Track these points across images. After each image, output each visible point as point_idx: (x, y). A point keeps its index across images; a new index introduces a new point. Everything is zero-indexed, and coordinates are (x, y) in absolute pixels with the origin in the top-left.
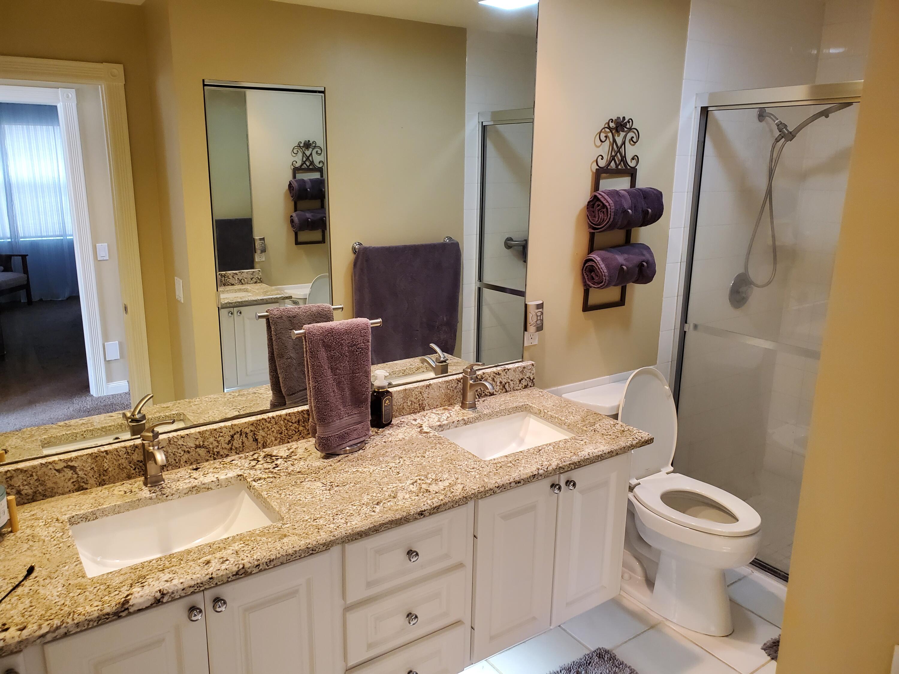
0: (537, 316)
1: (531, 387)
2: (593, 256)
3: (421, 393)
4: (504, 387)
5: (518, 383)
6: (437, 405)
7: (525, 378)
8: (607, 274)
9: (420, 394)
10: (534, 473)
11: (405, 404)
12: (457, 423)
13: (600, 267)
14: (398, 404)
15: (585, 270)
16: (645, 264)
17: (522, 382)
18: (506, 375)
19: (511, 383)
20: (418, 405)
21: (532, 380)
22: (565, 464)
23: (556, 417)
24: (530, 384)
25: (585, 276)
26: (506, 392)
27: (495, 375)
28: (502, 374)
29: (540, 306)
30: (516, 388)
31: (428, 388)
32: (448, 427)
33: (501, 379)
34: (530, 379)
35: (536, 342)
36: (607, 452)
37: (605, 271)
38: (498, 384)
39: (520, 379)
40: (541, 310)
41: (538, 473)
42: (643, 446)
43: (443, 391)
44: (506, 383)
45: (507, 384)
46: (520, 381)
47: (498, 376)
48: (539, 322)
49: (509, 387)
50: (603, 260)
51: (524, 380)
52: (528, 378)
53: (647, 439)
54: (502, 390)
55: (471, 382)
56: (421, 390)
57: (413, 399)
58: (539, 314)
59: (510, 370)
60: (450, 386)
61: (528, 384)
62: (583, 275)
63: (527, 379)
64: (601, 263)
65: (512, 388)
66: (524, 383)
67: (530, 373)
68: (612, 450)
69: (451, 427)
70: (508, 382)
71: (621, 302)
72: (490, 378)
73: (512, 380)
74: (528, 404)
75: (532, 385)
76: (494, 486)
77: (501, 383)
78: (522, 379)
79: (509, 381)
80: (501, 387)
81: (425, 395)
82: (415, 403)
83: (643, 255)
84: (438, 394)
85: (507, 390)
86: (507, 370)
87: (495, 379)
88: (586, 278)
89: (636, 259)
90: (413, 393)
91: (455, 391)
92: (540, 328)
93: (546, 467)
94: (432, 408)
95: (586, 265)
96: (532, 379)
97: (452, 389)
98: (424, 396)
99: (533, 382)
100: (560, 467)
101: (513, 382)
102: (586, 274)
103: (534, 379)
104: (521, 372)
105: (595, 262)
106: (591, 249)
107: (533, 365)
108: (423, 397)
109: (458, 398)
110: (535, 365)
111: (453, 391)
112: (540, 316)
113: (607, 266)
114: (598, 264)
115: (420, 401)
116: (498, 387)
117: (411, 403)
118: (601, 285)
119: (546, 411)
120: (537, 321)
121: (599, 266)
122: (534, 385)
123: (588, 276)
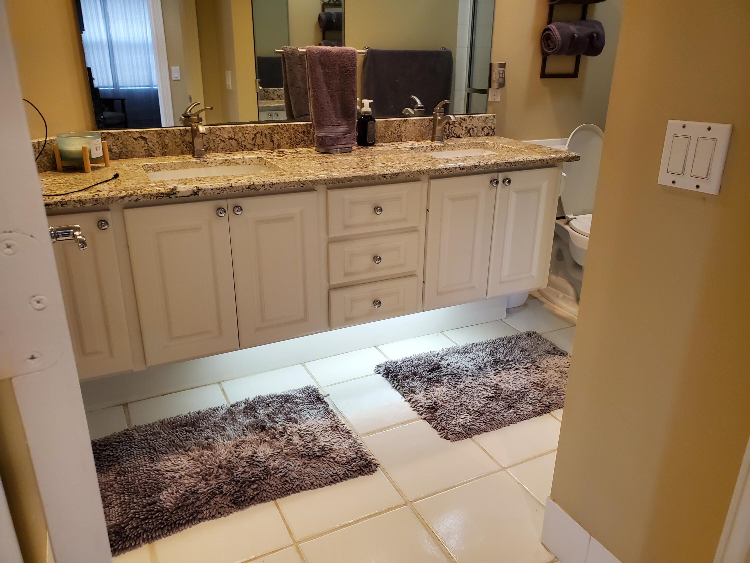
0: (500, 74)
1: (492, 135)
2: (551, 26)
3: (399, 126)
4: (469, 131)
5: (481, 130)
6: (412, 139)
7: (487, 127)
8: (560, 40)
9: (399, 127)
10: (476, 164)
11: (386, 133)
12: (426, 148)
13: (555, 34)
14: (381, 132)
15: (543, 39)
16: (595, 35)
17: (484, 130)
18: (471, 121)
19: (475, 129)
20: (396, 136)
21: (493, 130)
22: (502, 162)
23: (505, 147)
24: (491, 133)
25: (543, 44)
26: (471, 136)
27: (461, 120)
28: (468, 121)
29: (503, 66)
30: (479, 134)
31: (405, 122)
32: (418, 150)
33: (466, 125)
34: (491, 128)
35: (498, 99)
36: (539, 159)
37: (559, 37)
38: (464, 128)
39: (483, 127)
40: (503, 69)
41: (479, 165)
42: (570, 161)
43: (417, 127)
44: (470, 129)
45: (472, 130)
46: (483, 129)
47: (464, 122)
48: (501, 79)
49: (473, 132)
50: (558, 28)
51: (486, 129)
52: (489, 127)
53: (574, 156)
54: (467, 134)
55: (439, 118)
56: (400, 123)
57: (393, 130)
58: (501, 72)
59: (474, 118)
60: (424, 124)
61: (489, 133)
63: (489, 128)
64: (556, 30)
65: (475, 134)
66: (486, 131)
67: (492, 123)
68: (543, 159)
69: (421, 151)
70: (473, 129)
71: (575, 75)
72: (457, 123)
73: (475, 127)
74: (485, 142)
75: (493, 134)
76: (442, 168)
77: (466, 128)
78: (484, 128)
79: (473, 127)
80: (467, 132)
81: (403, 128)
82: (394, 133)
83: (594, 27)
84: (413, 129)
85: (471, 135)
86: (472, 118)
87: (462, 124)
88: (543, 45)
89: (588, 31)
90: (393, 124)
91: (428, 129)
92: (502, 85)
93: (486, 162)
94: (408, 140)
95: (544, 34)
96: (493, 128)
97: (425, 126)
98: (402, 129)
99: (493, 131)
100: (498, 164)
101: (476, 129)
102: (544, 43)
103: (494, 128)
104: (484, 121)
105: (551, 30)
106: (550, 21)
107: (494, 116)
108: (401, 130)
109: (430, 136)
110: (496, 117)
111: (426, 128)
112: (502, 74)
113: (561, 34)
114: (553, 31)
115: (399, 132)
116: (464, 131)
117: (391, 133)
118: (555, 49)
119: (498, 144)
120: (499, 78)
121: (554, 33)
122: (494, 134)
123: (545, 44)
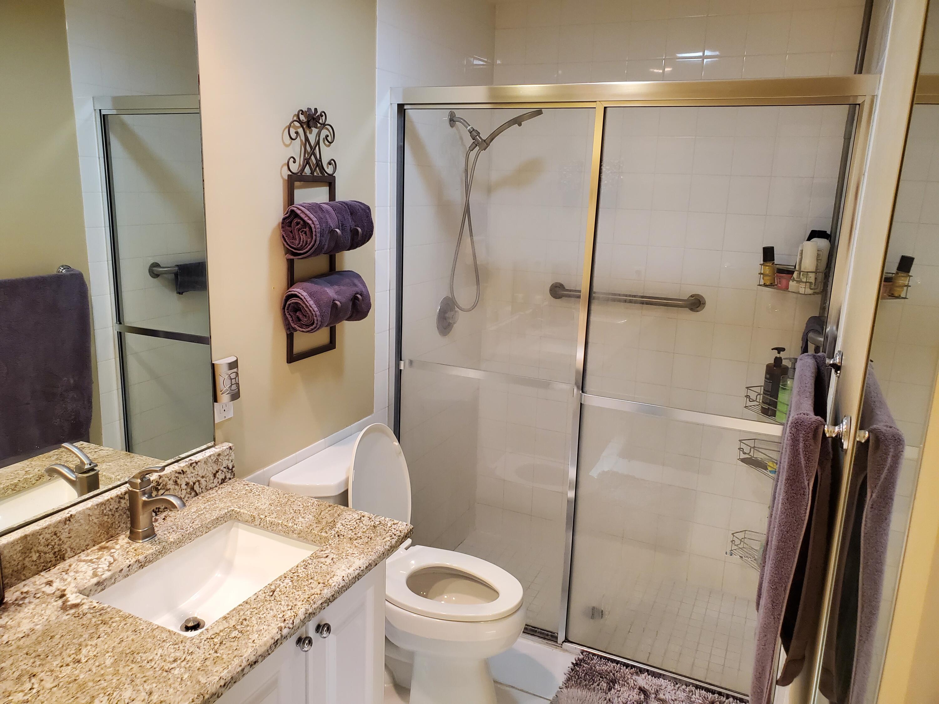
0: (231, 379)
1: (230, 479)
2: (297, 290)
3: (55, 534)
4: (192, 489)
5: (212, 478)
6: (88, 545)
7: (222, 468)
8: (318, 313)
9: (55, 537)
10: (276, 639)
11: (27, 559)
12: (128, 569)
13: (308, 304)
14: (13, 563)
15: (287, 309)
16: (359, 296)
17: (217, 476)
18: (193, 471)
19: (202, 480)
20: (51, 555)
21: (232, 469)
22: (315, 606)
23: (279, 524)
24: (229, 475)
25: (289, 317)
26: (197, 494)
27: (177, 475)
28: (189, 472)
29: (233, 365)
30: (210, 486)
31: (68, 522)
32: (113, 581)
33: (187, 479)
34: (228, 468)
35: (230, 415)
36: (365, 567)
37: (316, 309)
38: (184, 487)
39: (214, 472)
40: (235, 370)
41: (282, 636)
42: (403, 542)
43: (96, 521)
44: (194, 483)
45: (197, 483)
46: (215, 475)
47: (182, 476)
48: (234, 387)
49: (200, 487)
50: (311, 295)
51: (220, 472)
52: (225, 468)
53: (406, 531)
54: (191, 494)
55: (144, 498)
56: (56, 529)
57: (41, 548)
58: (233, 376)
59: (199, 464)
60: (108, 509)
61: (225, 477)
62: (284, 315)
63: (225, 470)
64: (309, 299)
65: (204, 488)
66: (220, 476)
67: (228, 460)
68: (370, 562)
69: (118, 579)
70: (198, 481)
71: (331, 345)
72: (171, 482)
73: (203, 477)
74: (233, 510)
75: (232, 476)
76: (218, 686)
77: (187, 484)
78: (217, 472)
79: (199, 478)
80: (189, 490)
81: (64, 536)
82: (45, 553)
83: (355, 285)
84: (87, 528)
85: (198, 492)
86: (194, 464)
87: (179, 481)
88: (290, 319)
89: (349, 291)
90: (41, 537)
91: (117, 515)
92: (235, 396)
93: (291, 621)
94: (79, 551)
95: (288, 303)
96: (230, 468)
97: (110, 513)
98: (62, 537)
99: (232, 472)
100: (309, 614)
101: (204, 479)
102: (290, 314)
103: (233, 467)
104: (215, 462)
105: (301, 299)
106: (291, 281)
107: (230, 448)
108: (60, 540)
109: (122, 525)
110: (233, 448)
111: (113, 515)
112: (235, 378)
113: (317, 303)
114: (304, 300)
115: (56, 546)
116: (184, 492)
117: (38, 555)
118: (312, 327)
119: (262, 516)
120: (231, 386)
121: (306, 303)
122: (234, 475)
123: (292, 317)
